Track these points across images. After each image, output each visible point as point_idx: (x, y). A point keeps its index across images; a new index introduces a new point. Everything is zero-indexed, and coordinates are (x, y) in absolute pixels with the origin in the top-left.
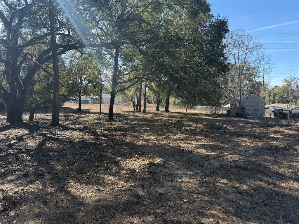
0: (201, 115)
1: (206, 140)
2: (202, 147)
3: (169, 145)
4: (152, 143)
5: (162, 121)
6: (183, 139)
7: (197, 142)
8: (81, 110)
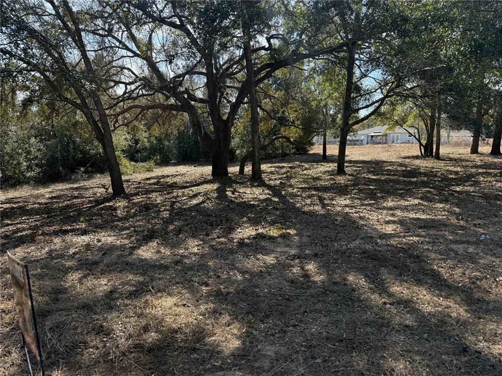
8: (327, 158)
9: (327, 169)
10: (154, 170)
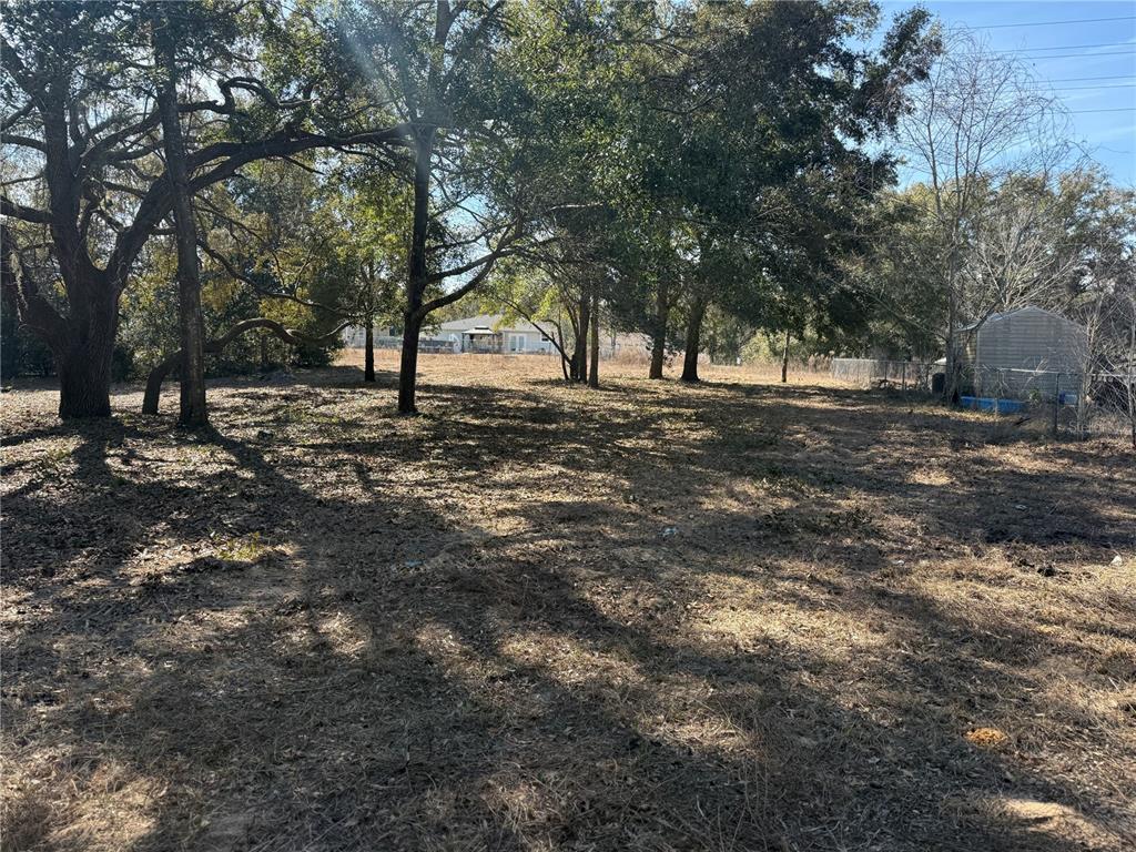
8: (376, 377)
9: (375, 403)
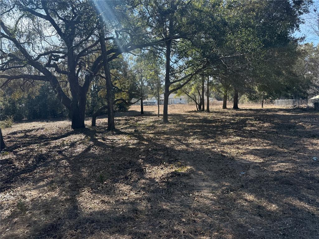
0: (278, 111)
1: (262, 143)
2: (251, 153)
3: (213, 150)
4: (193, 148)
5: (222, 122)
6: (233, 143)
7: (250, 146)
8: (144, 113)
10: (12, 126)
